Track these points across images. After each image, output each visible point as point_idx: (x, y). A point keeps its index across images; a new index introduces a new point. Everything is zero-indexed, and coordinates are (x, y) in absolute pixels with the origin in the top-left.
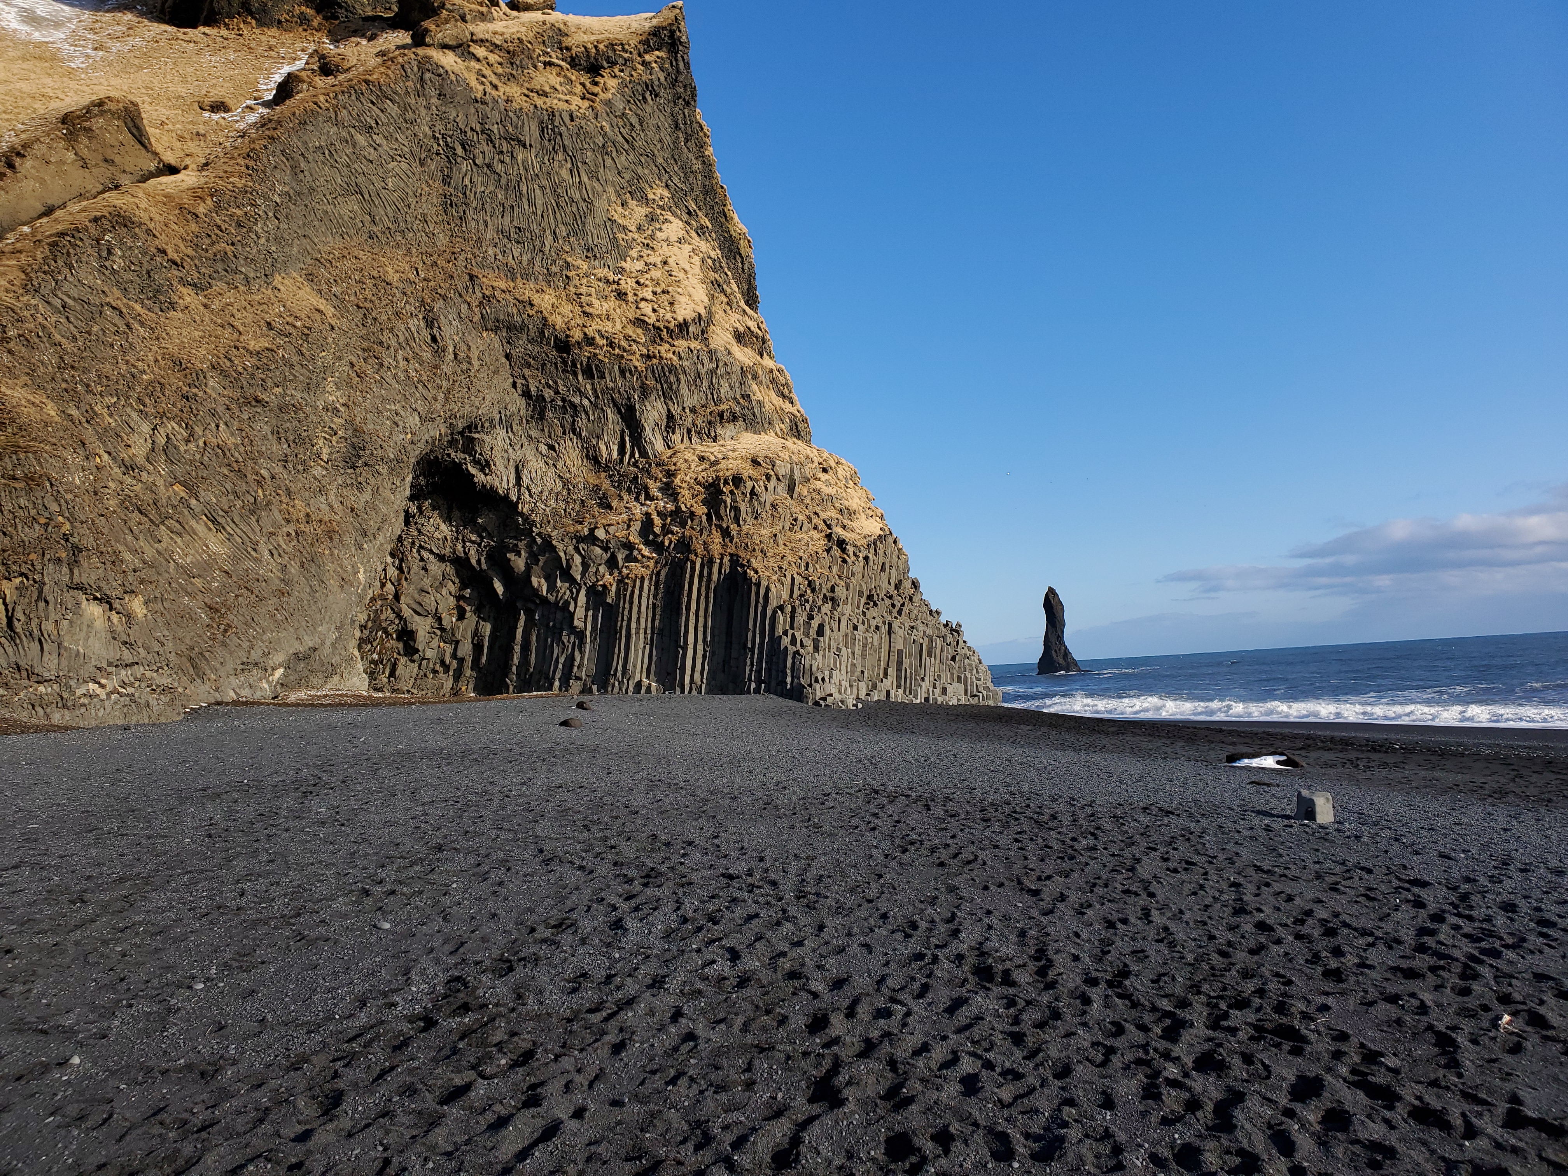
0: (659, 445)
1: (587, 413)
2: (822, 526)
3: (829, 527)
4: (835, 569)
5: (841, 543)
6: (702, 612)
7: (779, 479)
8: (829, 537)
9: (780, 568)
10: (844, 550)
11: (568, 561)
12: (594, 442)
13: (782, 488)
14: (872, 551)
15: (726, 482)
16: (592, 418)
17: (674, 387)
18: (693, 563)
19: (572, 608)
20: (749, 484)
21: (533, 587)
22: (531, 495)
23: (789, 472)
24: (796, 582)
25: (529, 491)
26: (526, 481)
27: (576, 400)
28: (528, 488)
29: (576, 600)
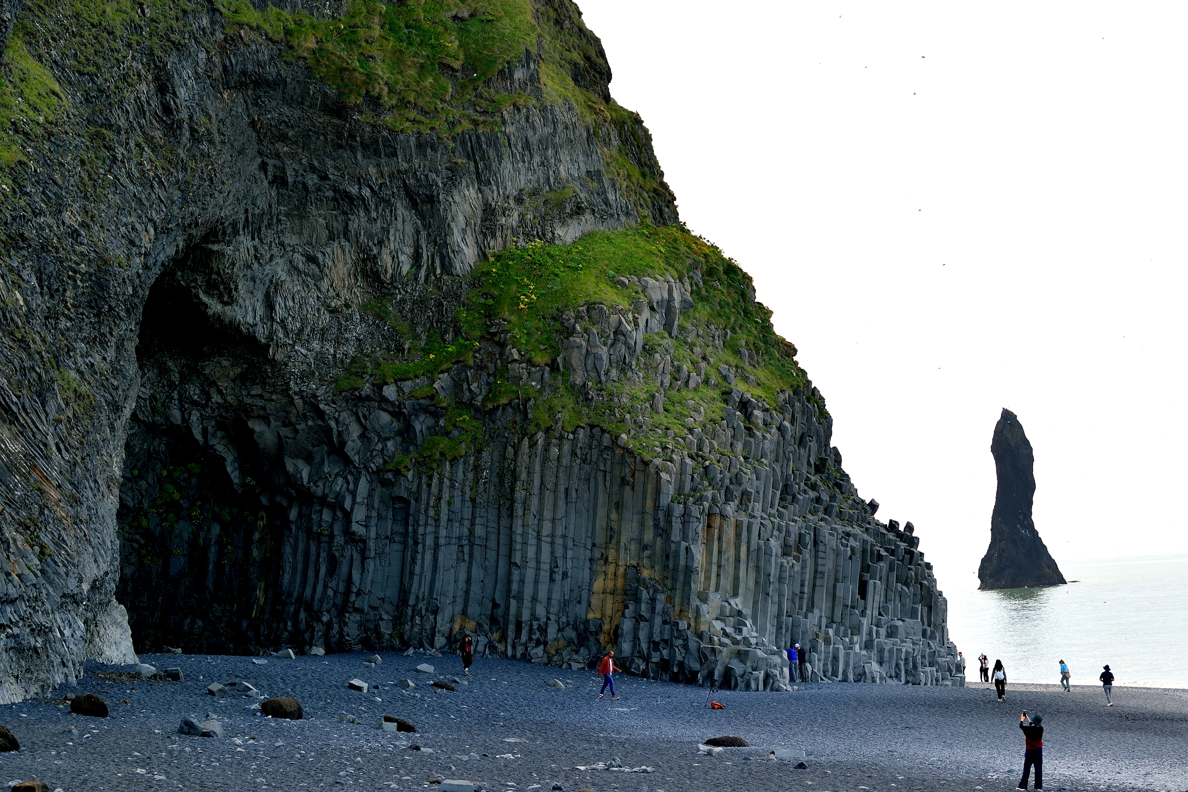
0: (470, 253)
1: (367, 210)
2: (716, 379)
4: (739, 447)
6: (547, 514)
7: (652, 309)
8: (726, 395)
9: (664, 448)
11: (340, 433)
12: (375, 251)
13: (656, 323)
14: (788, 416)
15: (579, 317)
16: (374, 215)
17: (494, 165)
18: (533, 438)
19: (347, 505)
21: (286, 472)
22: (287, 334)
23: (666, 296)
25: (284, 327)
26: (280, 313)
27: (354, 190)
28: (283, 323)
29: (354, 494)
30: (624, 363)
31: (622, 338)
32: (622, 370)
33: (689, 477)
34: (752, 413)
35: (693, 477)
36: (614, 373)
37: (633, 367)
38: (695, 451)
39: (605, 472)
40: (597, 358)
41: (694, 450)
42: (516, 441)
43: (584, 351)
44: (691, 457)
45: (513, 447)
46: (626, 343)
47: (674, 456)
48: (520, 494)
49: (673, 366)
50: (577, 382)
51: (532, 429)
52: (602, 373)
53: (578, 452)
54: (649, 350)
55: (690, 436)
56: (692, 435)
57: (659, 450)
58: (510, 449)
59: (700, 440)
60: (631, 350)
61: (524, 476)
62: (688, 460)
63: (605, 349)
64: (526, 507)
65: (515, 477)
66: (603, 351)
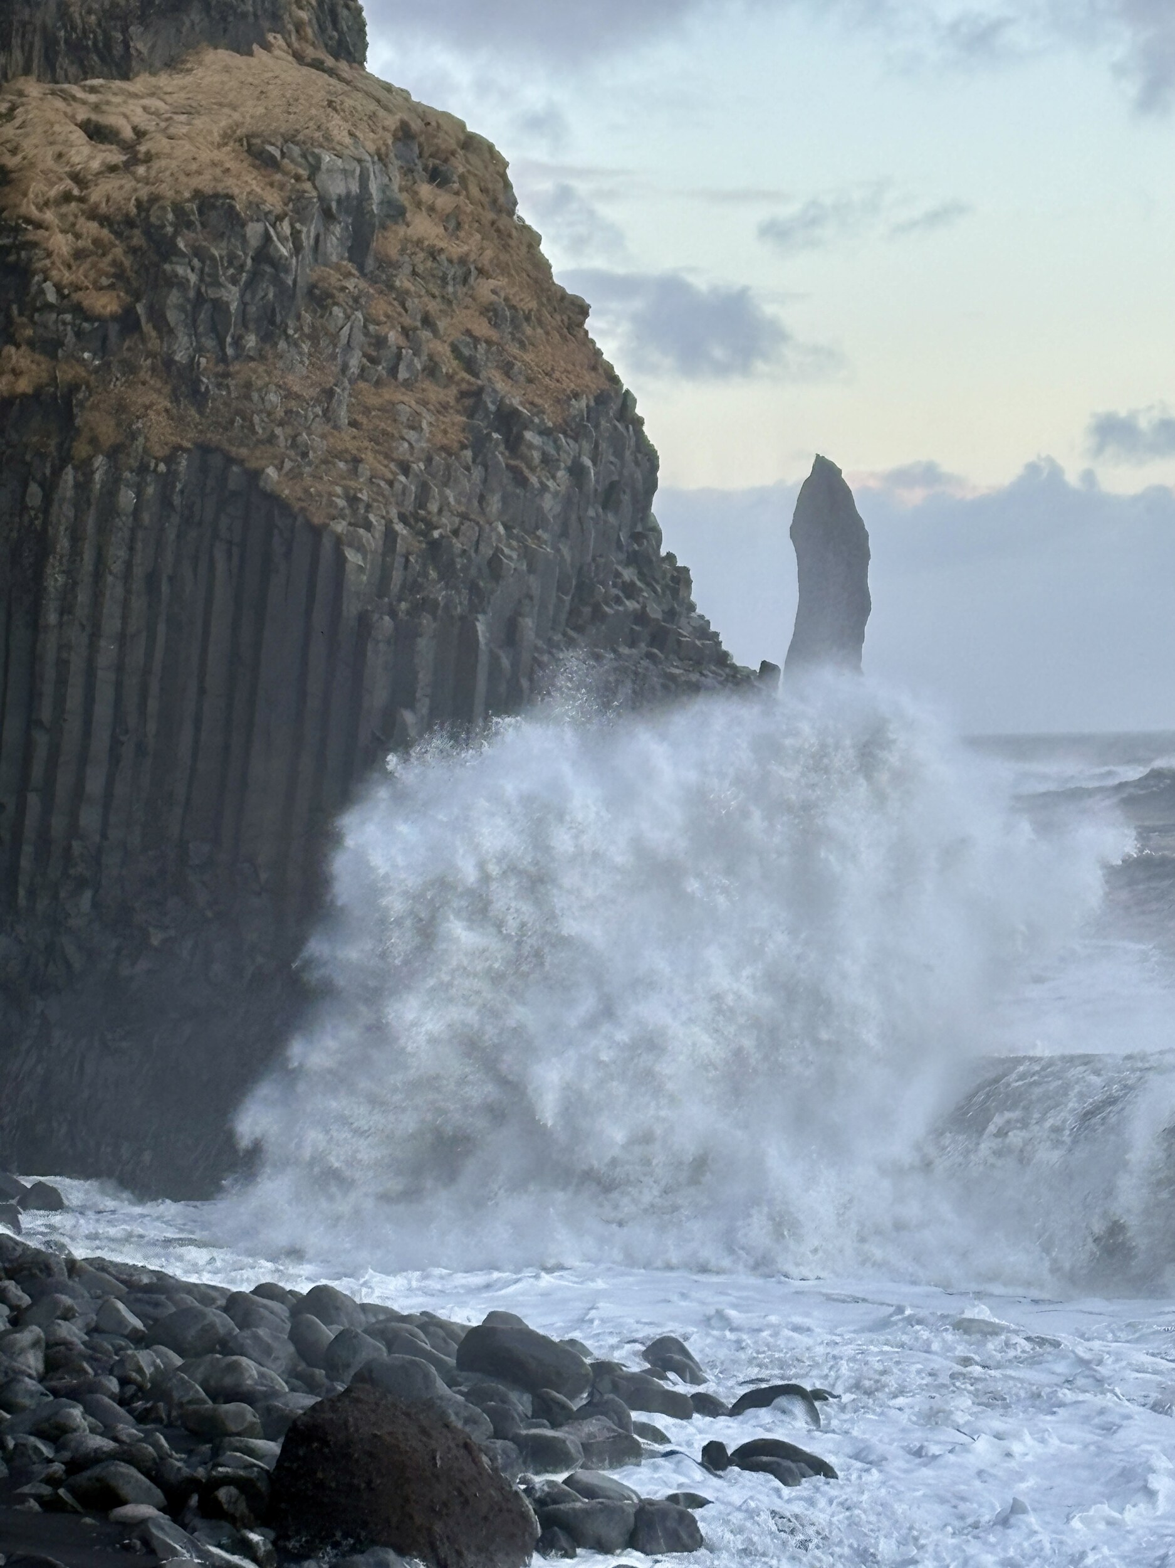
2: (449, 365)
3: (470, 365)
4: (495, 504)
5: (507, 422)
6: (111, 625)
7: (328, 215)
8: (472, 398)
9: (353, 500)
10: (514, 444)
13: (334, 244)
14: (586, 446)
15: (183, 221)
18: (85, 468)
20: (254, 230)
23: (355, 188)
24: (400, 547)
30: (272, 322)
31: (268, 269)
32: (267, 338)
33: (399, 561)
34: (520, 438)
35: (407, 561)
36: (251, 341)
37: (290, 332)
38: (411, 508)
39: (230, 543)
40: (219, 307)
41: (409, 506)
42: (48, 472)
43: (192, 294)
44: (403, 518)
45: (41, 485)
46: (277, 282)
47: (372, 517)
48: (55, 580)
49: (367, 334)
50: (177, 358)
51: (81, 449)
52: (229, 339)
53: (177, 500)
54: (320, 299)
55: (402, 478)
56: (406, 475)
57: (341, 503)
58: (34, 488)
59: (424, 488)
60: (286, 294)
61: (63, 544)
62: (399, 527)
63: (235, 290)
64: (66, 609)
65: (44, 546)
66: (231, 295)
